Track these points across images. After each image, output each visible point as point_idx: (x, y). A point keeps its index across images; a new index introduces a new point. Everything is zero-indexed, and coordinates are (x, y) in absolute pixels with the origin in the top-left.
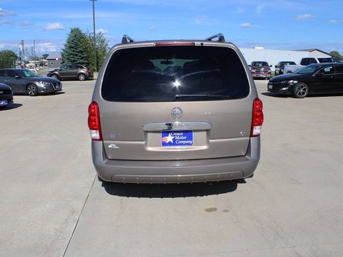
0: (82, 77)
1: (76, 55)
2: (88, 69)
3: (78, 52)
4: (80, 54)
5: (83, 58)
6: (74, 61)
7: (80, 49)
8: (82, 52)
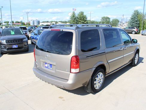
0: (133, 33)
1: (134, 23)
2: (137, 29)
3: (135, 21)
4: (136, 22)
5: (137, 24)
6: (132, 25)
7: (136, 20)
8: (137, 21)
